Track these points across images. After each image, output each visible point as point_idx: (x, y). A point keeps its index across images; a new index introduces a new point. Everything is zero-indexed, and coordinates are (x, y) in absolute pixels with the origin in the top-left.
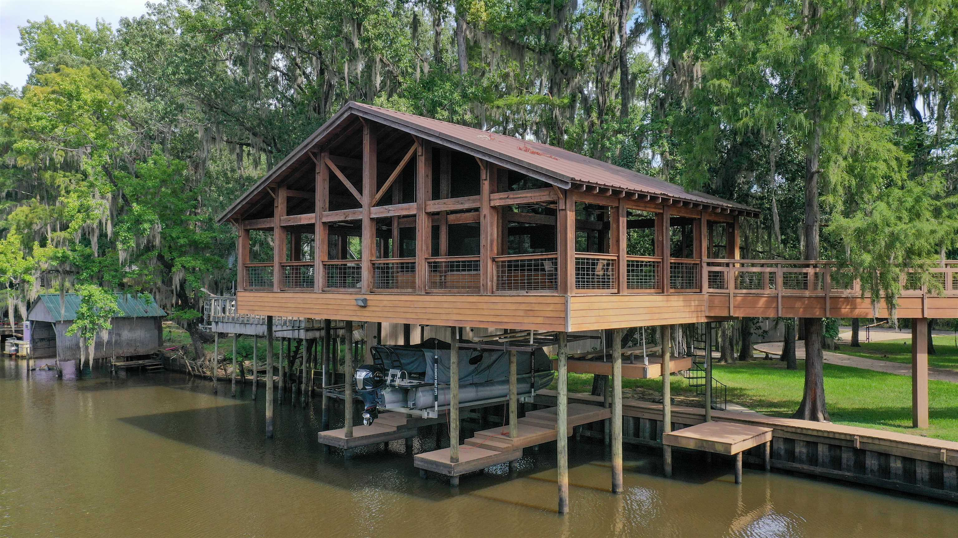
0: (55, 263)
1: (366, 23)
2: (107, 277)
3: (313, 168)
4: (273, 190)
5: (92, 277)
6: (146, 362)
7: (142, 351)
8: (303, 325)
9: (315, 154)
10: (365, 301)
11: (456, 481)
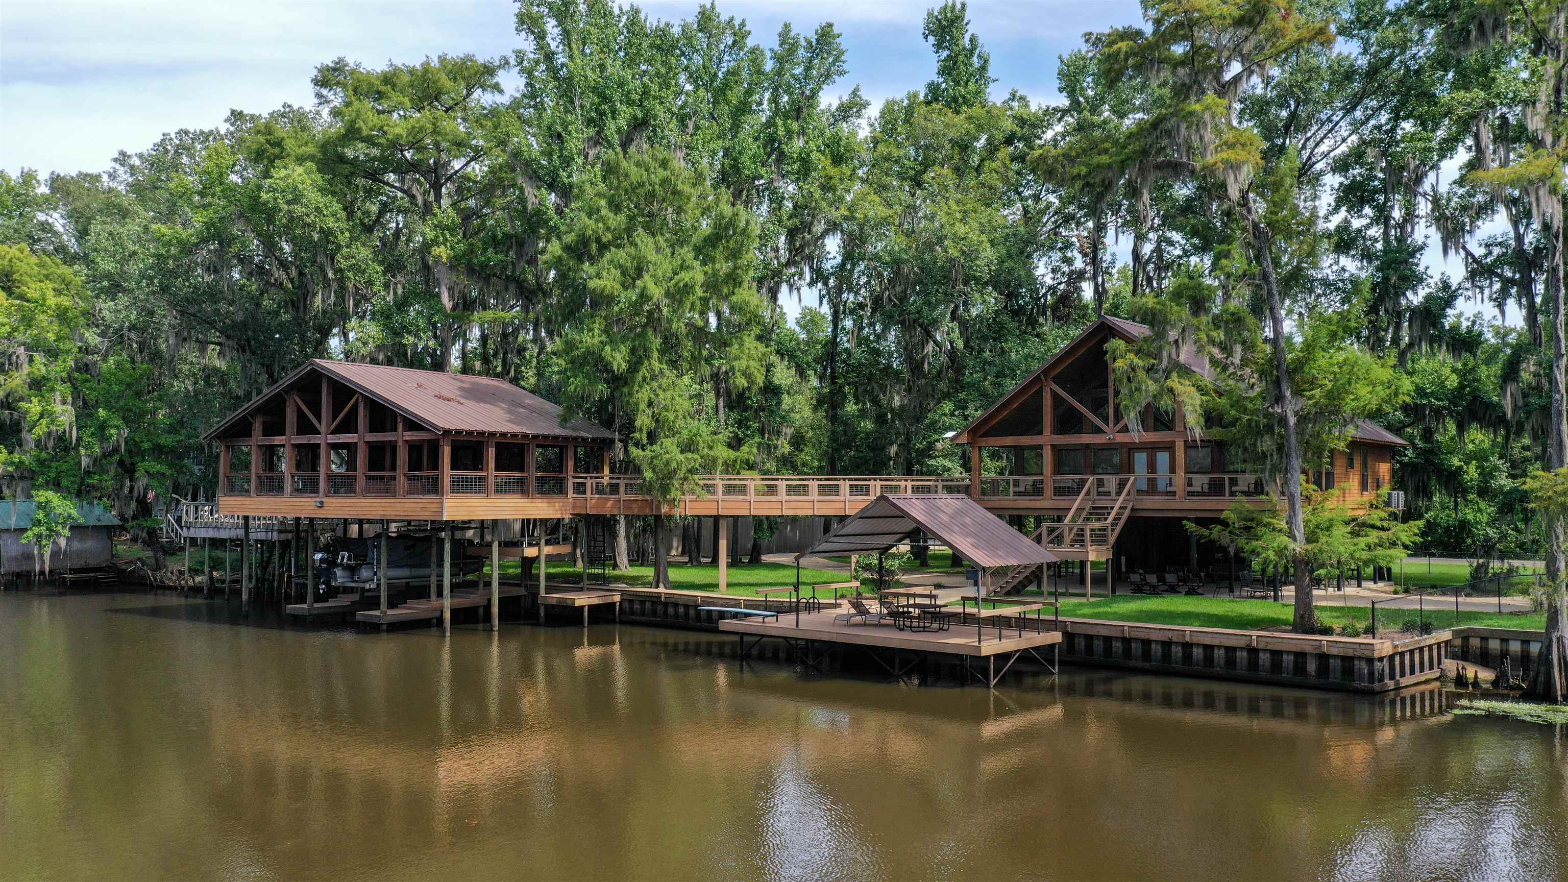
0: (10, 469)
1: (338, 257)
2: (65, 482)
3: (284, 402)
4: (251, 416)
5: (47, 483)
6: (100, 575)
7: (92, 563)
8: (276, 528)
9: (286, 393)
10: (322, 503)
11: (385, 627)
